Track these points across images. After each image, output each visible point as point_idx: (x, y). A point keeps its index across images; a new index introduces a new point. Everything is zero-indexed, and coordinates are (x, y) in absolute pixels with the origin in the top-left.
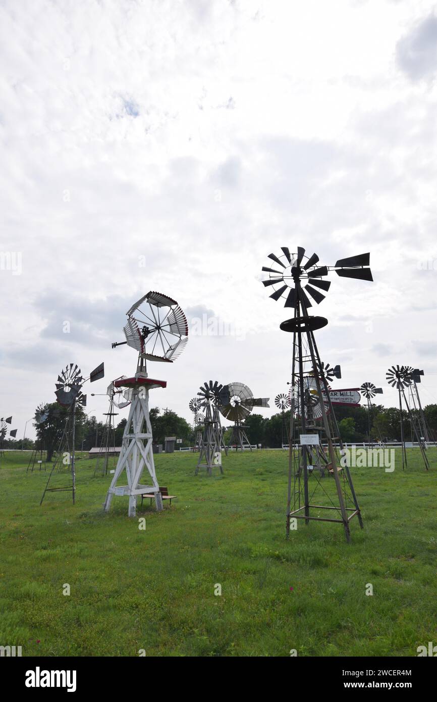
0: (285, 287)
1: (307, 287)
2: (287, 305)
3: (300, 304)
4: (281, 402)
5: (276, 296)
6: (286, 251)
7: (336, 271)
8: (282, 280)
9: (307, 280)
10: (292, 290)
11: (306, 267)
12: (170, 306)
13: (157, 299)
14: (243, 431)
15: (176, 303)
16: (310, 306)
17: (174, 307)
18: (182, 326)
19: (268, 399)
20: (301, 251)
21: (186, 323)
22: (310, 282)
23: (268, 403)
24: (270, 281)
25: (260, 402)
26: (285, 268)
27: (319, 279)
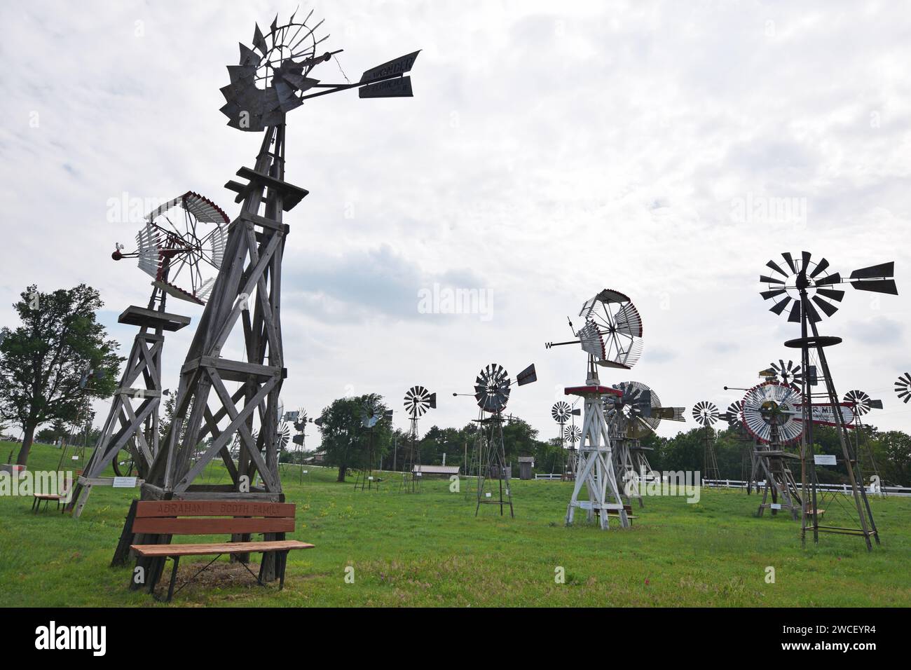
0: (788, 299)
1: (815, 298)
2: (791, 319)
3: (807, 319)
4: (702, 415)
5: (778, 309)
6: (787, 256)
7: (852, 283)
8: (783, 291)
9: (815, 289)
10: (797, 303)
11: (813, 275)
12: (620, 302)
13: (608, 296)
14: (644, 455)
15: (628, 299)
16: (819, 319)
17: (624, 303)
18: (634, 326)
19: (683, 409)
20: (806, 257)
21: (641, 323)
22: (819, 291)
23: (684, 415)
24: (770, 292)
25: (672, 414)
26: (787, 276)
27: (830, 288)
